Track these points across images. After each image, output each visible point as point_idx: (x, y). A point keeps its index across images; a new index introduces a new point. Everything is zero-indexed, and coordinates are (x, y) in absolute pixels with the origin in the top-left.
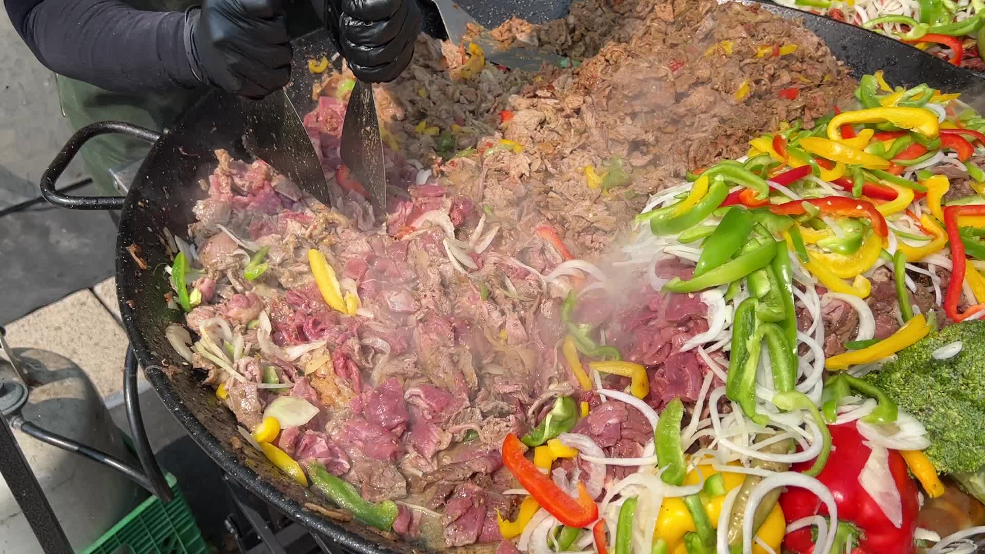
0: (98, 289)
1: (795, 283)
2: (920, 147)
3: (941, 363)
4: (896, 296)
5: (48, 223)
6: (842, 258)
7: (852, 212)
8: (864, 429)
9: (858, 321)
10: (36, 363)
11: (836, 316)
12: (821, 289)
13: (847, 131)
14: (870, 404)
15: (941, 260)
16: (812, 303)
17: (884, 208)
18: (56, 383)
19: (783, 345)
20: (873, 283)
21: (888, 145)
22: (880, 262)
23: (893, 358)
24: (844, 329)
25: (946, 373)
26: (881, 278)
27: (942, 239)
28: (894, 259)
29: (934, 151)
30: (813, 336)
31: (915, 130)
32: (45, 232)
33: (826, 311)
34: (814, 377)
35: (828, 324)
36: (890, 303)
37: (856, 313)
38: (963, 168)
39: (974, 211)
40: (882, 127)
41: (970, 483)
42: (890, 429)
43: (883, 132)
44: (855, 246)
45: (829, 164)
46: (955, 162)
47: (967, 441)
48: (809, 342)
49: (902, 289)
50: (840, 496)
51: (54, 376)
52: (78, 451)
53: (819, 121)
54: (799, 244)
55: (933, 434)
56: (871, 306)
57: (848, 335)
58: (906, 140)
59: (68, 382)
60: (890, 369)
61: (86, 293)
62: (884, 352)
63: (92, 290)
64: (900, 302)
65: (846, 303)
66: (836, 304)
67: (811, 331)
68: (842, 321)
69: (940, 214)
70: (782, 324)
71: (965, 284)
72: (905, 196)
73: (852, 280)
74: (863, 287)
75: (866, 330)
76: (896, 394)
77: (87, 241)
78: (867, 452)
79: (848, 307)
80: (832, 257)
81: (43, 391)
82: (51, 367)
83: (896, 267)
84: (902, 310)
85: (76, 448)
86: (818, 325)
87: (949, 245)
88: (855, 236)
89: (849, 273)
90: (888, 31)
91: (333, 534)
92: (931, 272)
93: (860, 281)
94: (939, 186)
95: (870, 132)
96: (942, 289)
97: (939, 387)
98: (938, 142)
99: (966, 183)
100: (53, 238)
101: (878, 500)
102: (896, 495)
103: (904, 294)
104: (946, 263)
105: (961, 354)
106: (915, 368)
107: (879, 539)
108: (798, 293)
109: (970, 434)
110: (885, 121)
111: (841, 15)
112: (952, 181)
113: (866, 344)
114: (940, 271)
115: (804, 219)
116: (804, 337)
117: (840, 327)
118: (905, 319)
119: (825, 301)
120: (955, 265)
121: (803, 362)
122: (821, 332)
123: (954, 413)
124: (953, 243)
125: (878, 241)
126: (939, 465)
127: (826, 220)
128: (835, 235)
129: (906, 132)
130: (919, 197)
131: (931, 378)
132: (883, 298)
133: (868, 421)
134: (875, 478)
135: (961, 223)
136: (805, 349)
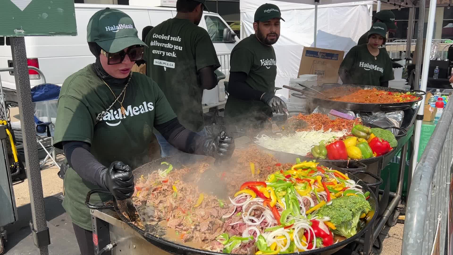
2: (313, 171)
3: (329, 205)
6: (303, 191)
7: (302, 182)
8: (317, 220)
9: (310, 203)
11: (305, 202)
12: (301, 196)
13: (296, 169)
14: (317, 216)
15: (324, 193)
16: (300, 199)
19: (296, 204)
21: (306, 171)
22: (311, 192)
23: (320, 208)
24: (308, 205)
25: (330, 207)
26: (312, 195)
27: (323, 188)
28: (314, 191)
29: (316, 172)
30: (302, 205)
31: (311, 167)
33: (303, 200)
34: (304, 214)
36: (316, 200)
37: (309, 201)
38: (324, 175)
39: (329, 184)
40: (303, 168)
42: (322, 218)
43: (305, 169)
44: (305, 188)
45: (295, 175)
46: (322, 174)
47: (337, 217)
49: (318, 197)
50: (316, 231)
55: (331, 218)
56: (312, 200)
57: (309, 207)
58: (309, 170)
60: (320, 210)
62: (317, 207)
64: (318, 200)
65: (307, 198)
66: (305, 199)
67: (301, 204)
68: (307, 203)
69: (322, 185)
70: (295, 200)
72: (312, 181)
75: (313, 204)
76: (322, 214)
78: (319, 223)
79: (308, 200)
80: (301, 190)
83: (315, 193)
86: (302, 203)
88: (305, 186)
89: (305, 193)
92: (323, 195)
93: (308, 194)
94: (319, 178)
97: (330, 210)
98: (317, 170)
99: (326, 179)
101: (324, 230)
102: (327, 229)
105: (332, 203)
106: (324, 208)
107: (326, 239)
108: (297, 197)
109: (338, 215)
110: (305, 166)
112: (322, 178)
113: (313, 207)
114: (325, 195)
115: (293, 184)
116: (300, 206)
117: (307, 204)
118: (319, 203)
119: (303, 199)
120: (328, 194)
121: (301, 211)
122: (303, 205)
123: (334, 213)
124: (326, 190)
125: (310, 187)
126: (334, 224)
127: (298, 184)
128: (300, 187)
129: (309, 168)
130: (316, 181)
131: (328, 208)
132: (315, 198)
133: (317, 218)
134: (321, 226)
135: (327, 186)
136: (301, 208)
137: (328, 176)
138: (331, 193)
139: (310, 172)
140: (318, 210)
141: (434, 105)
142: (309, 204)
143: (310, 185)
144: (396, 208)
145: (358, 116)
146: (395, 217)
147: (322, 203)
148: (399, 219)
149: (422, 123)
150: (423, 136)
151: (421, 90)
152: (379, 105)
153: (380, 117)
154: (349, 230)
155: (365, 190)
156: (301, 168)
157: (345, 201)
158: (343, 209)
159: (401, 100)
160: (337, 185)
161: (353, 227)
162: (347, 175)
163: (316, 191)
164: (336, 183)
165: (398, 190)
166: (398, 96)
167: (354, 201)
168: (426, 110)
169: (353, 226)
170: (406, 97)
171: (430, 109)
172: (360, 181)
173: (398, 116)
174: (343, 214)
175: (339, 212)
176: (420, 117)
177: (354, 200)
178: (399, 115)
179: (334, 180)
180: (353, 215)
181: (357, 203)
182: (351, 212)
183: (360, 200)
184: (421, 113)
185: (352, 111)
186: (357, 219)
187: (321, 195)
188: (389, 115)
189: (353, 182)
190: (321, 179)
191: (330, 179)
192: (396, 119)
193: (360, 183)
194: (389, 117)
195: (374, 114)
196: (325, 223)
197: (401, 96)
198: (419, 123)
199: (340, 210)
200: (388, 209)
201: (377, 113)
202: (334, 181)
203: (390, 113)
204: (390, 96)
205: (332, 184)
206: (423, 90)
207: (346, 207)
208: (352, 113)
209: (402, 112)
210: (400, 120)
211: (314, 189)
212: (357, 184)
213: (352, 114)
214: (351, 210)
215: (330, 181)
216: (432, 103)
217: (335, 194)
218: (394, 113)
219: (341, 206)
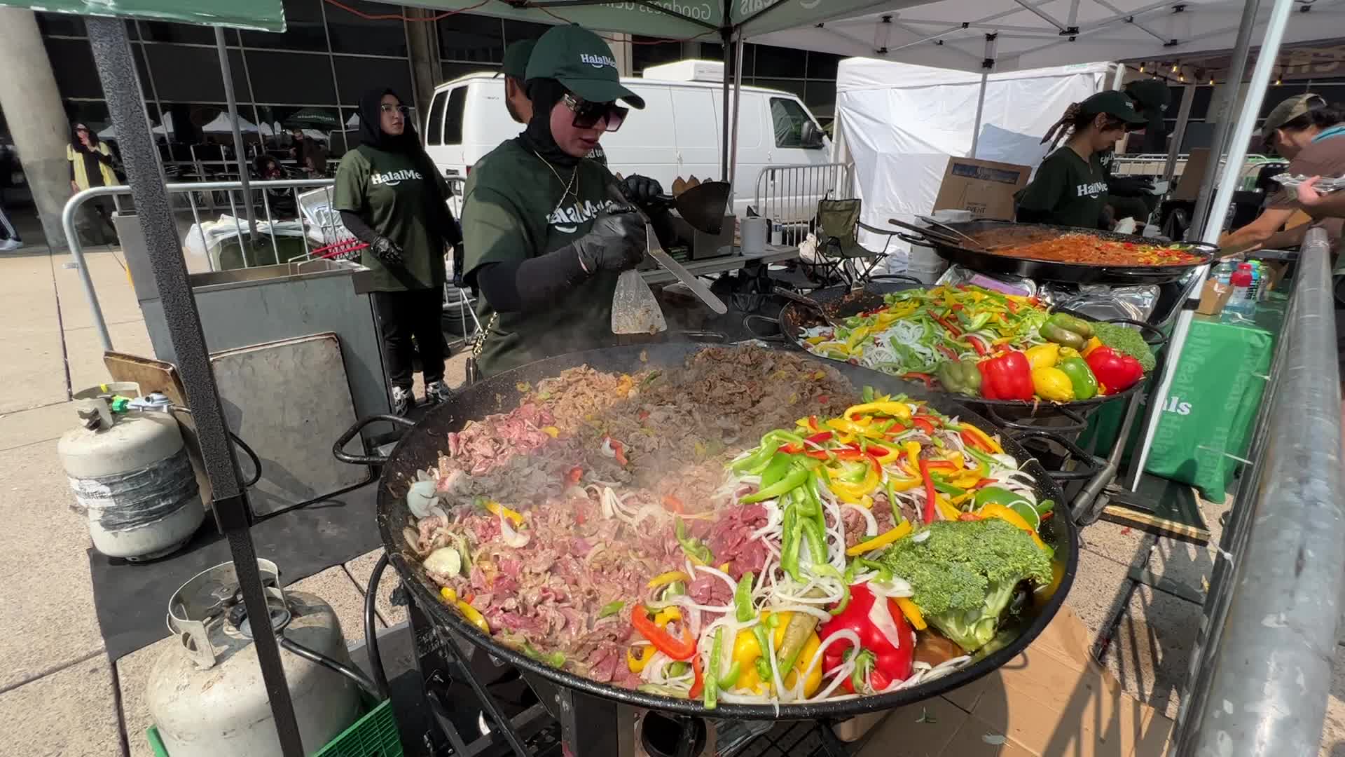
0: (347, 565)
1: (822, 497)
2: (900, 426)
3: (918, 544)
4: (891, 510)
5: (319, 517)
6: (853, 485)
7: (859, 458)
8: (870, 586)
9: (866, 523)
10: (299, 600)
11: (851, 520)
12: (840, 503)
13: (856, 416)
14: (876, 573)
15: (920, 492)
16: (834, 510)
17: (880, 459)
18: (311, 616)
19: (815, 532)
20: (874, 501)
21: (884, 425)
22: (878, 489)
23: (890, 545)
24: (857, 529)
25: (921, 550)
26: (880, 499)
27: (919, 478)
28: (887, 487)
29: (910, 428)
30: (837, 530)
31: (896, 416)
32: (315, 524)
33: (844, 516)
34: (840, 558)
35: (847, 525)
36: (887, 514)
37: (864, 518)
38: (930, 439)
39: (938, 465)
40: (877, 414)
41: (947, 628)
42: (888, 586)
43: (877, 417)
44: (862, 477)
45: (845, 434)
46: (924, 435)
47: (936, 589)
48: (835, 534)
49: (895, 506)
51: (310, 610)
52: (321, 662)
53: (840, 414)
54: (825, 475)
55: (916, 588)
56: (874, 514)
57: (860, 534)
58: (892, 421)
59: (320, 615)
60: (888, 552)
61: (339, 567)
62: (884, 542)
63: (343, 565)
64: (895, 515)
65: (857, 511)
66: (850, 511)
67: (835, 527)
68: (856, 524)
69: (917, 465)
70: (814, 518)
71: (936, 507)
72: (894, 453)
73: (860, 498)
74: (867, 501)
75: (872, 529)
76: (892, 567)
77: (346, 530)
78: (873, 599)
79: (859, 514)
80: (847, 484)
81: (301, 621)
82: (309, 604)
83: (889, 493)
84: (895, 519)
85: (320, 659)
86: (839, 524)
87: (923, 483)
88: (861, 472)
89: (859, 493)
90: (885, 371)
91: (509, 656)
92: (914, 498)
93: (865, 497)
94: (914, 449)
95: (870, 418)
96: (923, 510)
97: (917, 559)
98: (910, 423)
99: (932, 450)
100: (320, 528)
101: (883, 631)
102: (894, 627)
103: (896, 509)
104: (924, 495)
105: (930, 538)
106: (903, 549)
107: (887, 659)
108: (825, 503)
109: (938, 585)
110: (878, 411)
111: (855, 360)
112: (923, 447)
113: (872, 538)
114: (919, 498)
115: (828, 462)
116: (832, 532)
117: (855, 527)
118: (897, 525)
119: (843, 510)
120: (928, 495)
121: (832, 549)
122: (842, 529)
123: (927, 573)
124: (926, 482)
125: (876, 476)
126: (922, 609)
127: (842, 462)
128: (848, 471)
129: (892, 417)
130: (903, 455)
131: (912, 554)
132: (882, 510)
133: (874, 582)
134: (879, 616)
135: (931, 471)
136: (832, 539)
137: (941, 443)
138: (940, 492)
139: (891, 430)
140: (884, 548)
141: (1228, 280)
142: (861, 526)
143: (879, 469)
144: (1102, 491)
145: (1046, 291)
146: (1097, 508)
147: (902, 529)
148: (1105, 511)
149: (1194, 318)
150: (1191, 345)
151: (1204, 241)
152: (1100, 268)
153: (1097, 298)
154: (970, 625)
155: (1043, 490)
156: (870, 414)
157: (968, 539)
158: (958, 565)
159: (1155, 261)
160: (962, 471)
161: (986, 619)
162: (997, 438)
163: (891, 487)
164: (959, 465)
165: (1112, 454)
166: (1148, 253)
167: (998, 548)
168: (1207, 289)
169: (984, 617)
170: (1169, 254)
171: (1216, 288)
172: (1031, 462)
173: (1144, 298)
174: (957, 583)
175: (943, 575)
176: (1193, 305)
177: (998, 544)
178: (1147, 294)
179: (956, 454)
180: (992, 587)
181: (1008, 556)
182: (984, 581)
183: (1019, 548)
184: (1195, 295)
185: (1030, 278)
186: (1000, 597)
187: (905, 501)
188: (1121, 293)
189: (1011, 462)
190: (919, 450)
191: (945, 452)
192: (1136, 302)
193: (1029, 469)
194: (1120, 299)
195: (1083, 288)
196: (893, 604)
197: (1153, 253)
198: (1187, 316)
199: (946, 569)
200: (1086, 491)
201: (1091, 287)
202: (956, 458)
203: (1124, 289)
204: (1128, 254)
205: (950, 465)
206: (1209, 241)
207: (968, 560)
208: (1032, 282)
209: (1155, 289)
210: (1148, 306)
211: (888, 482)
212: (1022, 470)
213: (1029, 286)
214: (985, 574)
215: (944, 456)
216: (1221, 275)
217: (952, 497)
218: (1133, 289)
219: (954, 556)
